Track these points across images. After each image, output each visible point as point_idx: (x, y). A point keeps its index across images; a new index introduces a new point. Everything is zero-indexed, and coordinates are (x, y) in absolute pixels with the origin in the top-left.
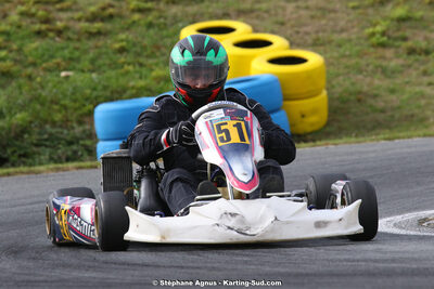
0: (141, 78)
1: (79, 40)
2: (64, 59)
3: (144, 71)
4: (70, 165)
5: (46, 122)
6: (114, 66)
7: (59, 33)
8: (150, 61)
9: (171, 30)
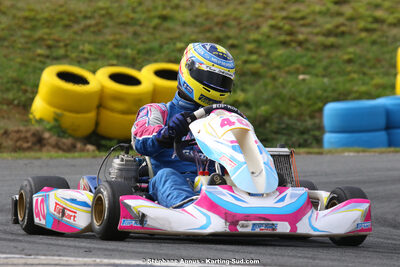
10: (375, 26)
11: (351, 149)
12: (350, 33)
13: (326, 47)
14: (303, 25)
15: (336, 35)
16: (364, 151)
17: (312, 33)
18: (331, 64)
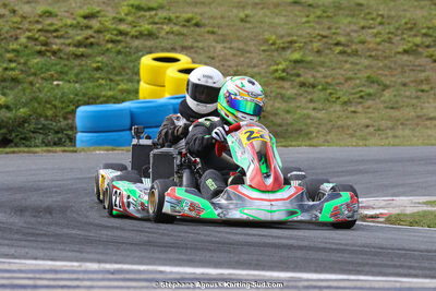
0: (110, 89)
1: (68, 59)
2: (57, 72)
3: (113, 84)
4: (58, 149)
5: (41, 116)
6: (91, 79)
7: (54, 53)
8: (118, 78)
9: (134, 57)
10: (119, 38)
11: (102, 147)
12: (98, 44)
13: (77, 56)
14: (57, 37)
15: (85, 47)
16: (113, 150)
17: (64, 44)
18: (82, 71)
